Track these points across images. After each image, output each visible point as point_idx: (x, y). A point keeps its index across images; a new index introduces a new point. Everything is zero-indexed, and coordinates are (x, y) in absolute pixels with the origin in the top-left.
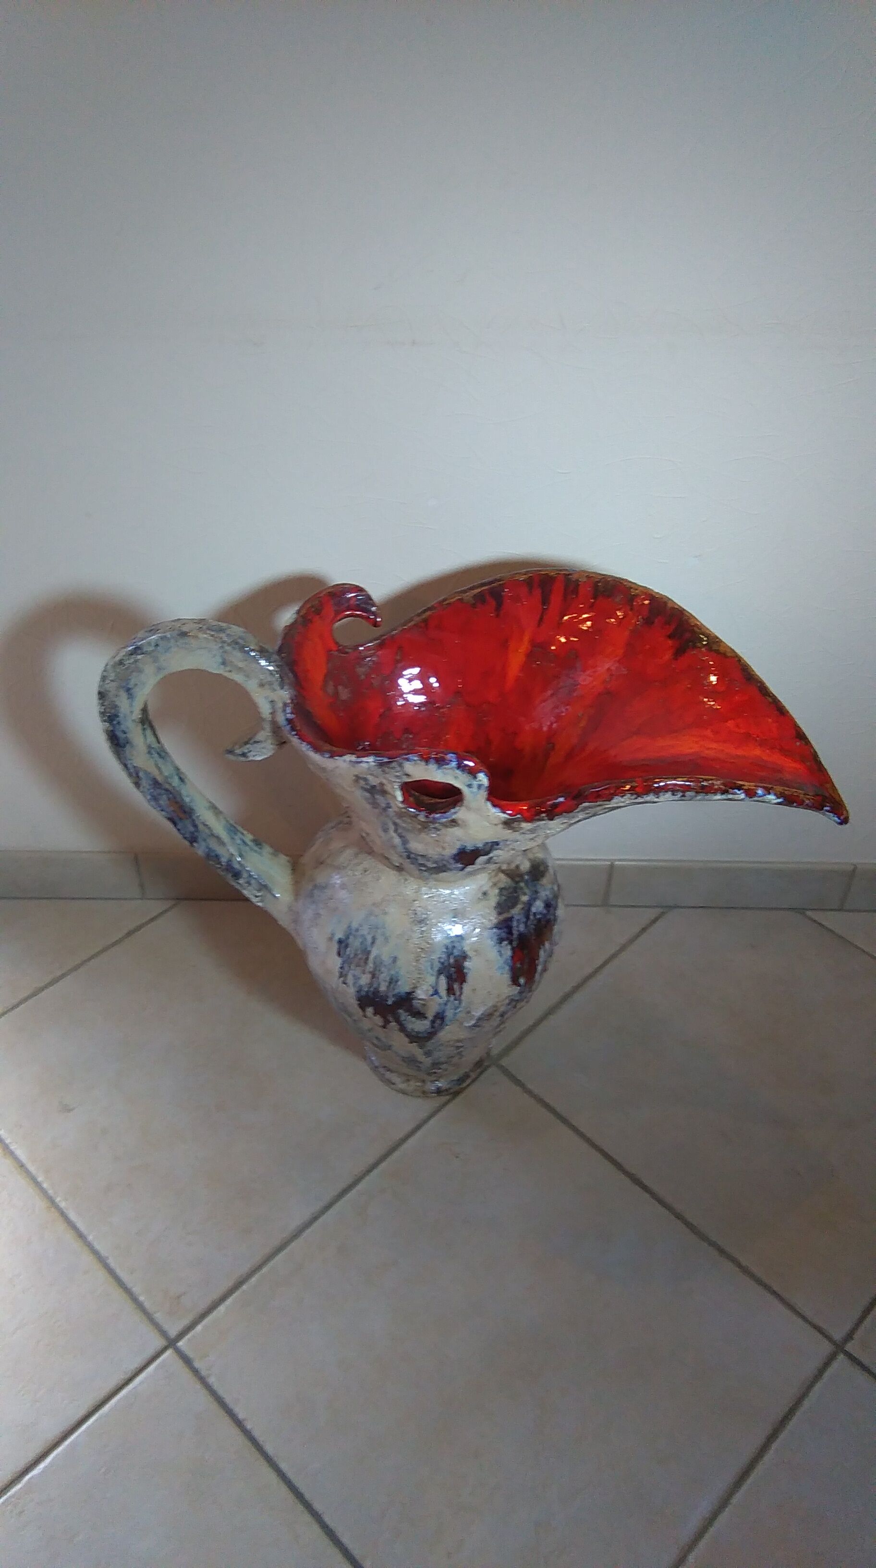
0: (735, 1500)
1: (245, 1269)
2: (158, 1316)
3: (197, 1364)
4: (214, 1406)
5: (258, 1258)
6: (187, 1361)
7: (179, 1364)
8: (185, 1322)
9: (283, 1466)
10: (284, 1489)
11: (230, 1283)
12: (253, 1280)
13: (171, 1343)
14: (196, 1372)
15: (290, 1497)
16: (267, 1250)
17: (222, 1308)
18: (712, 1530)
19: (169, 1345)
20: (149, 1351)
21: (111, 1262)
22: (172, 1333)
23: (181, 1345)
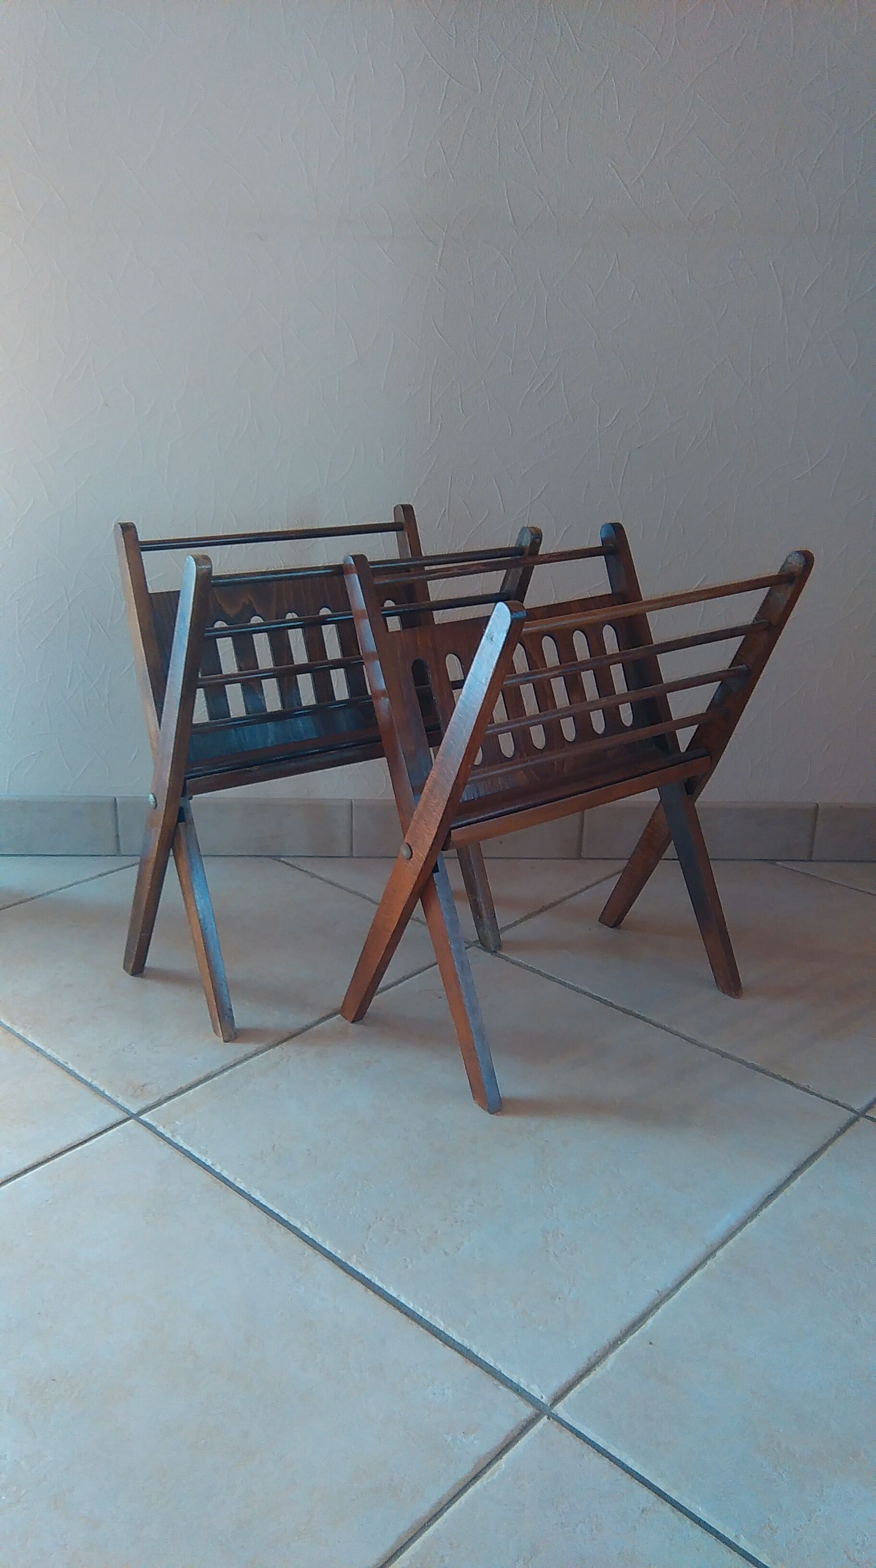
0: (764, 1212)
1: (217, 1067)
2: (119, 1101)
3: (161, 1129)
4: (178, 1156)
6: (150, 1127)
7: (142, 1129)
8: (150, 1102)
9: (257, 1196)
10: (256, 1210)
11: (201, 1076)
12: (226, 1073)
13: (135, 1116)
14: (161, 1135)
15: (264, 1217)
17: (190, 1093)
18: (740, 1234)
19: (130, 1117)
20: (112, 1120)
21: (70, 1066)
22: (133, 1110)
23: (144, 1117)
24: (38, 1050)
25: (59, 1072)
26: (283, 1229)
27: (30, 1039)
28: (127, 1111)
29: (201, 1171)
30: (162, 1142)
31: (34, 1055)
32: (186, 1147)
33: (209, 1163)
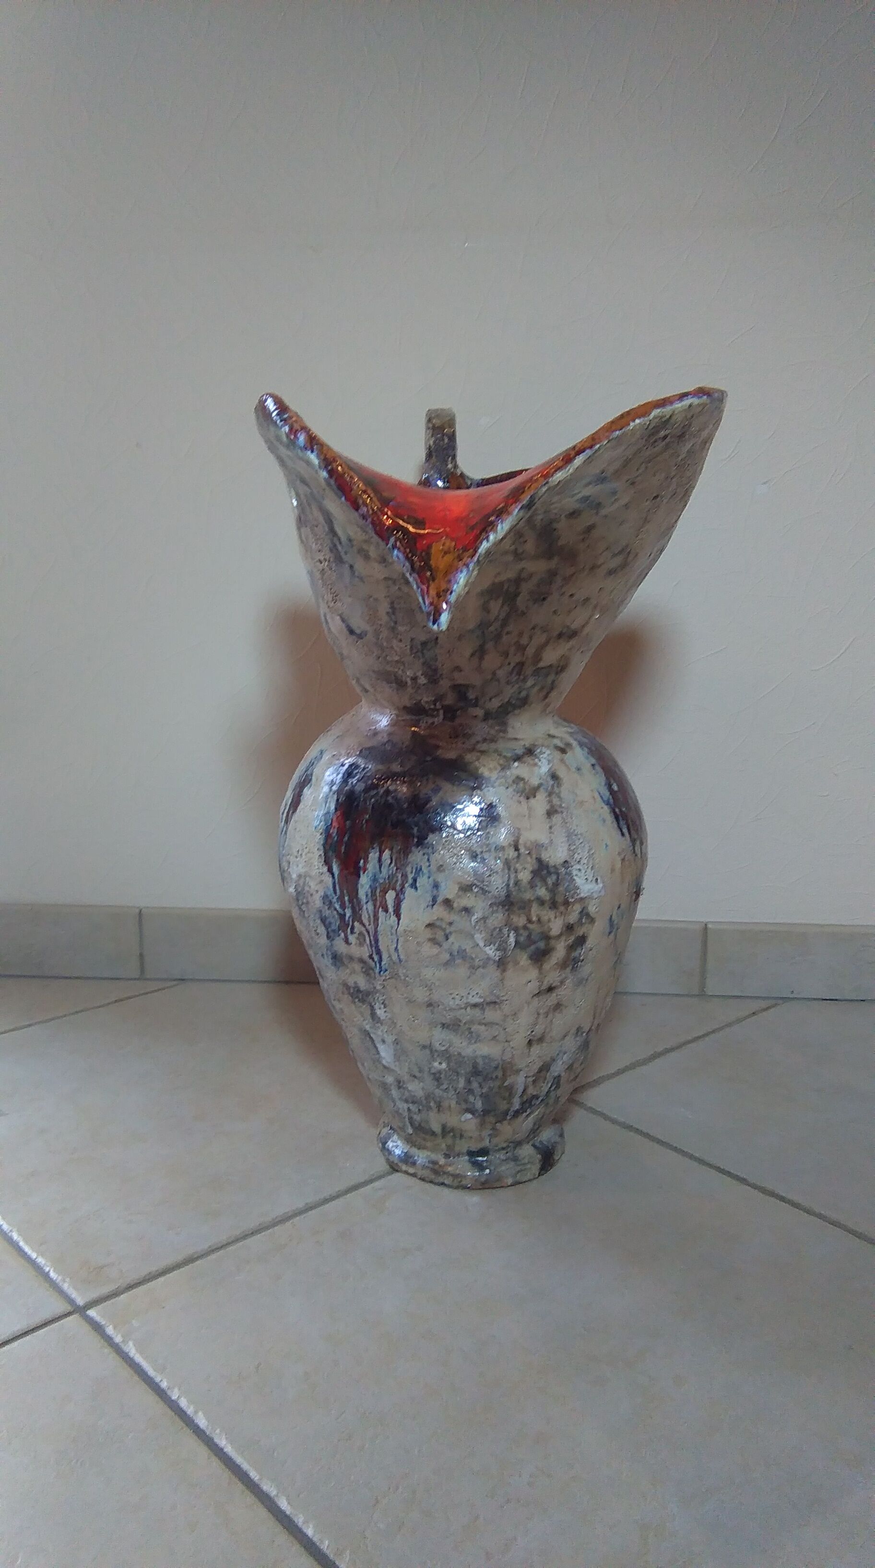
1: (204, 1246)
2: (65, 1287)
3: (110, 1330)
4: (126, 1372)
5: (223, 1238)
6: (97, 1328)
7: (85, 1329)
8: (105, 1290)
9: (222, 1442)
10: (215, 1462)
11: (180, 1258)
12: (213, 1257)
13: (81, 1311)
14: (109, 1340)
15: (226, 1475)
16: (238, 1232)
17: (161, 1279)
19: (73, 1311)
20: (47, 1315)
22: (80, 1301)
23: (92, 1313)
26: (250, 1499)
28: (71, 1302)
29: (151, 1398)
30: (107, 1350)
32: (138, 1359)
33: (164, 1385)
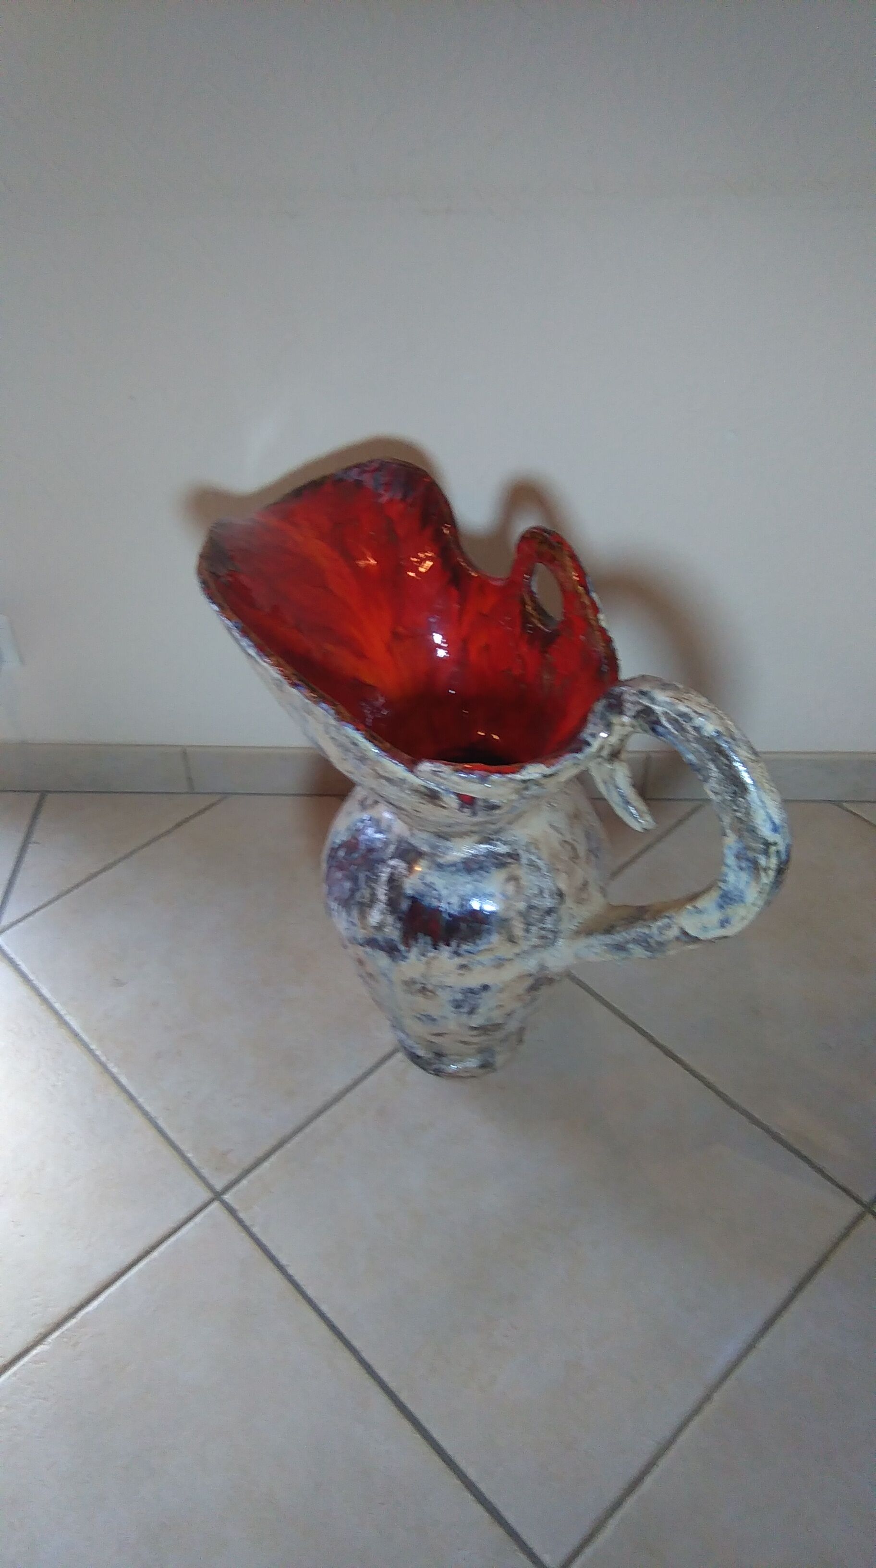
1: (288, 1129)
2: (205, 1172)
3: (241, 1215)
5: (299, 1121)
6: (233, 1212)
7: (224, 1215)
8: (232, 1176)
11: (273, 1142)
12: (296, 1139)
14: (240, 1222)
17: (266, 1164)
18: (737, 1372)
19: (216, 1197)
20: (197, 1203)
21: (161, 1122)
22: (219, 1187)
23: (227, 1197)
24: (132, 1098)
25: (152, 1133)
26: (347, 1354)
27: (124, 1080)
28: (210, 1187)
29: (277, 1275)
30: (244, 1234)
31: (128, 1107)
32: (262, 1238)
33: (283, 1262)
